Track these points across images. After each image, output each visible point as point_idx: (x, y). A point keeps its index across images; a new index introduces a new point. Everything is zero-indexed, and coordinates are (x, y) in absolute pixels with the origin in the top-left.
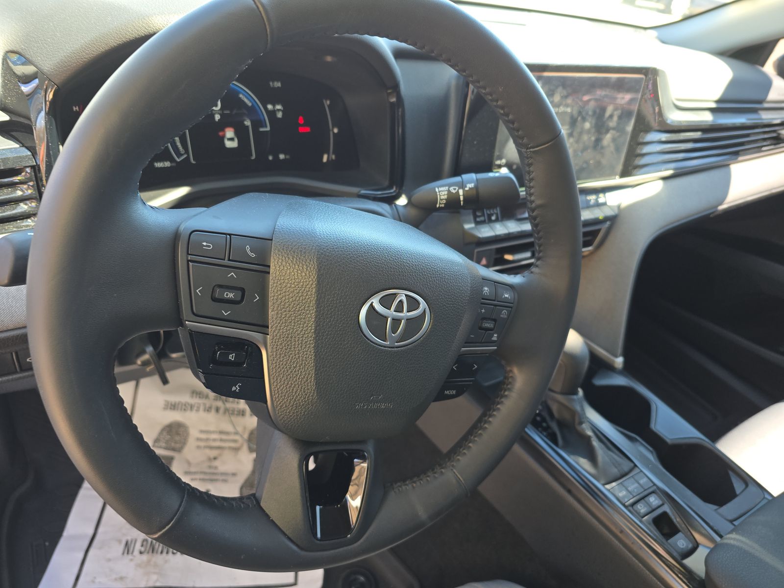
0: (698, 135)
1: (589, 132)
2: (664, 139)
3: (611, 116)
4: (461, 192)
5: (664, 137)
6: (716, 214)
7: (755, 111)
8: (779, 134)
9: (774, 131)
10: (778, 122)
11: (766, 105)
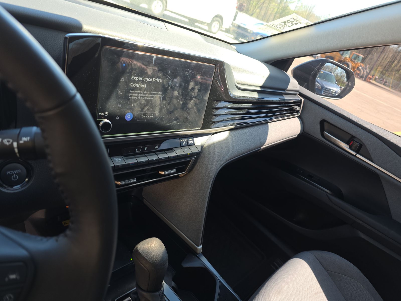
0: (250, 105)
1: (177, 98)
2: (229, 106)
3: (193, 89)
4: (15, 144)
5: (230, 105)
6: (260, 150)
7: (281, 94)
8: (293, 108)
9: (291, 106)
10: (292, 101)
11: (287, 92)
